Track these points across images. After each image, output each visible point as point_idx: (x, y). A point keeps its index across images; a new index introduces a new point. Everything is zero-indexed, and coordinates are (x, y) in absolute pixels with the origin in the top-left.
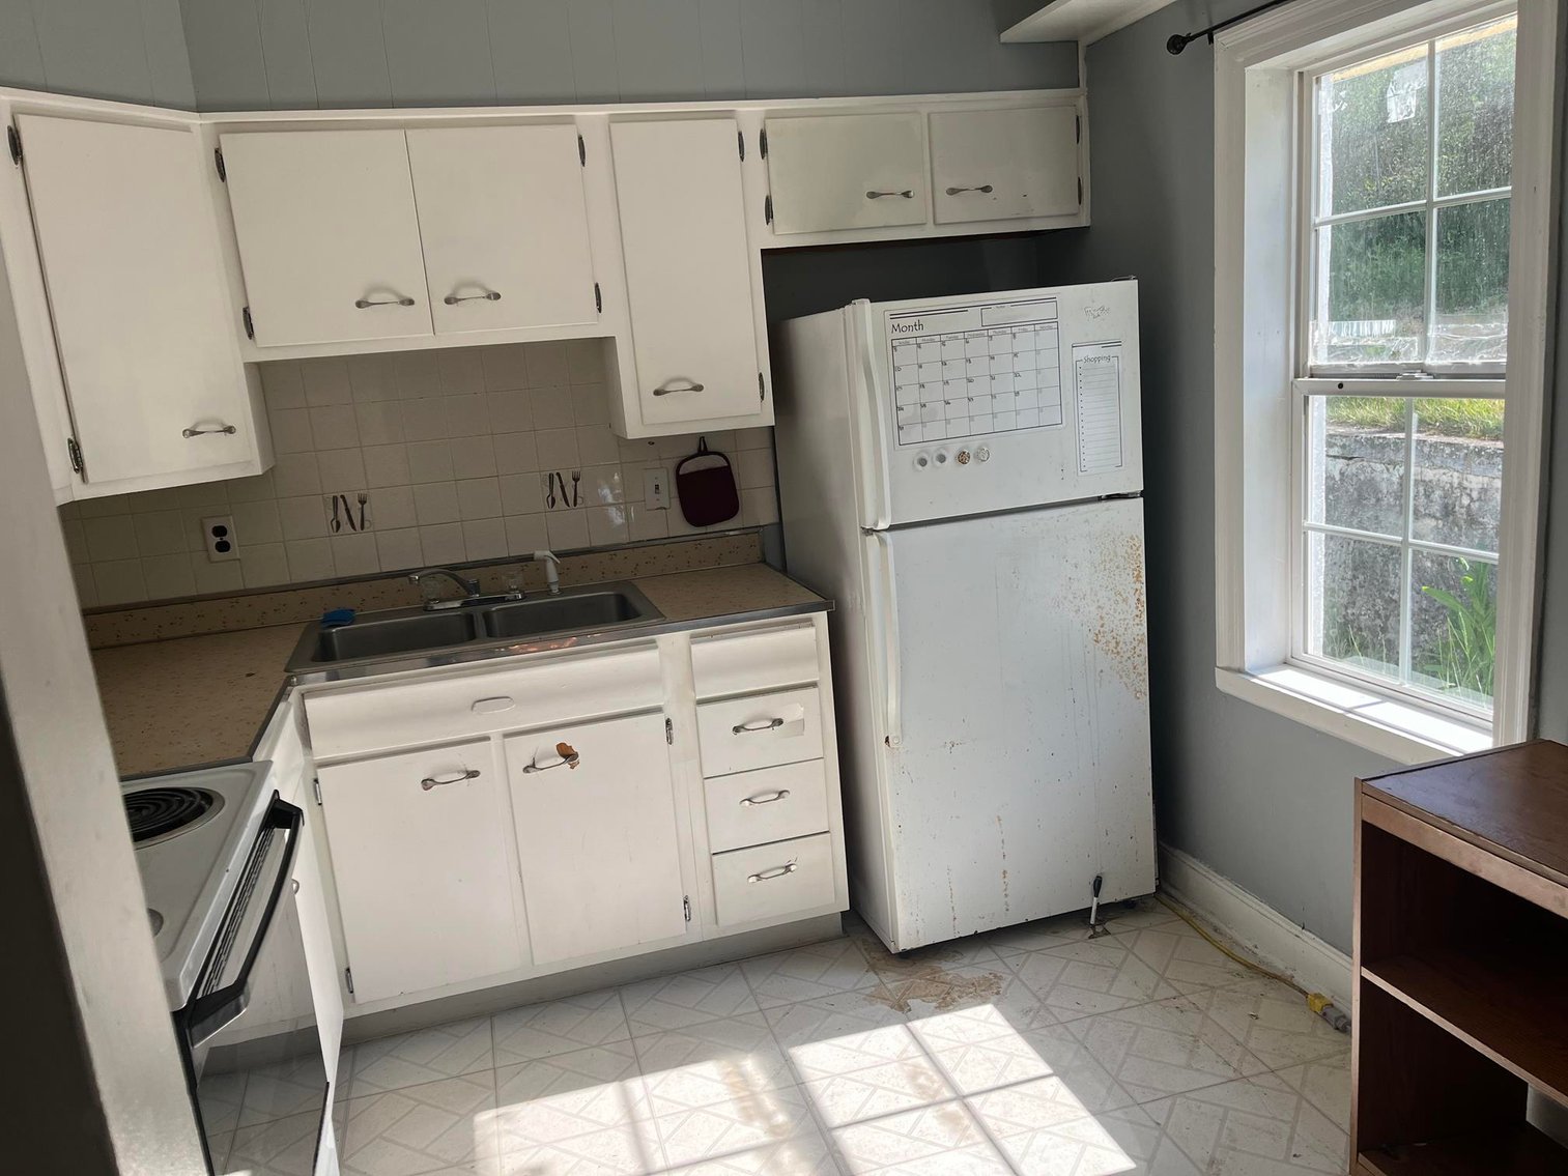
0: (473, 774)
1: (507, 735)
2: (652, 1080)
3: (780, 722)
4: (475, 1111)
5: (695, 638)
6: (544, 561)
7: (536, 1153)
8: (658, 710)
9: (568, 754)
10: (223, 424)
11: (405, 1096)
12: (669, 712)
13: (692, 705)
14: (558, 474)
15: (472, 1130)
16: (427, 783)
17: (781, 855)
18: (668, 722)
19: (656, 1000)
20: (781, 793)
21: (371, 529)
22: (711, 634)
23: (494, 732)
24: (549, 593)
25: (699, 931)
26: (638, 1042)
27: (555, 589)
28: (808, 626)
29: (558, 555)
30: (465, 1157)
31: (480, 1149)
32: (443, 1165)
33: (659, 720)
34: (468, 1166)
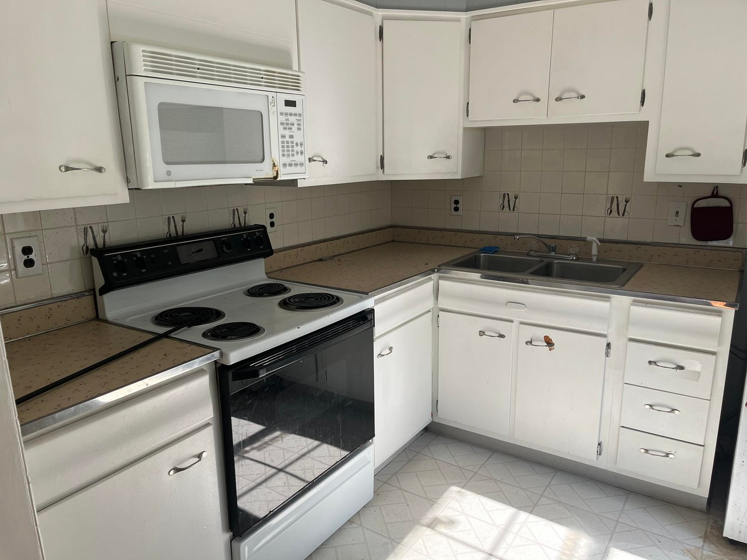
0: (502, 336)
1: (522, 323)
2: (532, 518)
3: (682, 368)
4: (453, 484)
5: (635, 303)
6: (591, 243)
7: (459, 515)
8: (604, 336)
9: (549, 343)
10: (446, 155)
11: (437, 463)
12: (610, 339)
13: (626, 340)
14: (617, 197)
15: (446, 490)
16: (482, 333)
17: (667, 446)
18: (608, 345)
19: (570, 486)
20: (674, 410)
21: (518, 211)
22: (647, 303)
23: (517, 320)
24: (590, 260)
25: (604, 463)
26: (543, 499)
27: (594, 259)
28: (716, 315)
29: (601, 241)
30: (434, 499)
31: (441, 500)
32: (425, 496)
33: (603, 342)
34: (432, 503)
